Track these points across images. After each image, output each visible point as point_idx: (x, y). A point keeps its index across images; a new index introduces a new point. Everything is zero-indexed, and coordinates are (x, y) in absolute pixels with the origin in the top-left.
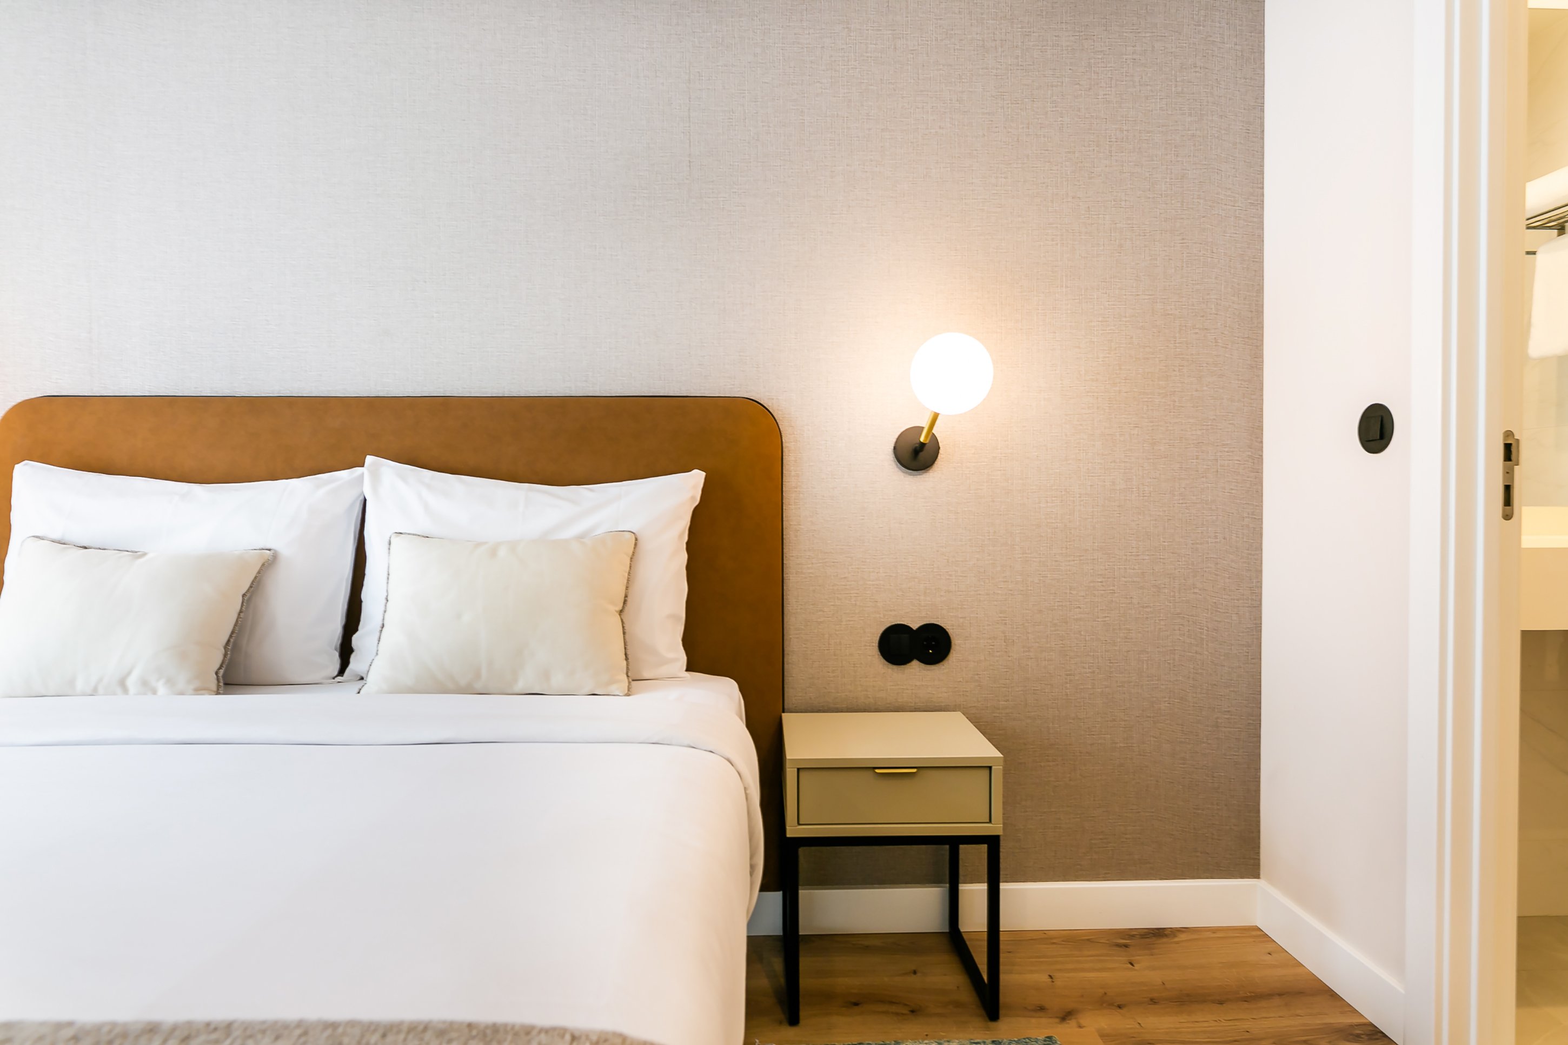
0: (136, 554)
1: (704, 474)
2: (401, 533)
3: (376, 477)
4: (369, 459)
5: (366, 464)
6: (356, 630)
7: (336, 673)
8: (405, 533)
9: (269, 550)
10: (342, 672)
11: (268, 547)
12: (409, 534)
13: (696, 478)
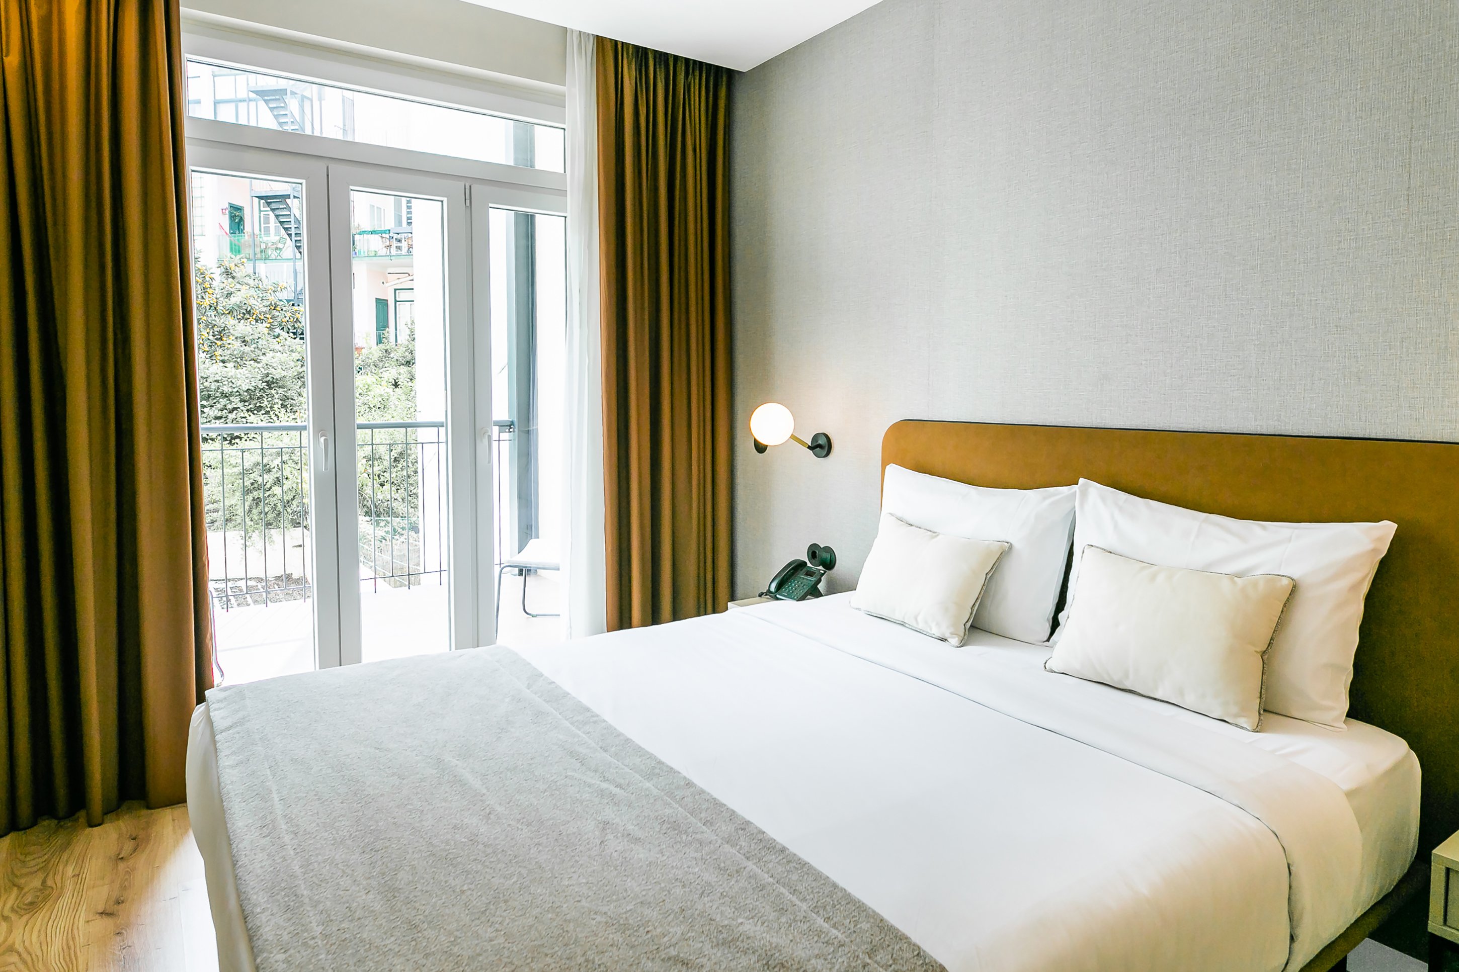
0: (934, 534)
1: (1395, 526)
2: (1092, 546)
3: (1084, 494)
4: (1082, 481)
5: (1079, 484)
6: (1063, 609)
7: (1045, 639)
8: (1095, 546)
9: (1008, 543)
10: (1048, 640)
11: (1007, 541)
12: (1098, 547)
13: (1387, 529)
